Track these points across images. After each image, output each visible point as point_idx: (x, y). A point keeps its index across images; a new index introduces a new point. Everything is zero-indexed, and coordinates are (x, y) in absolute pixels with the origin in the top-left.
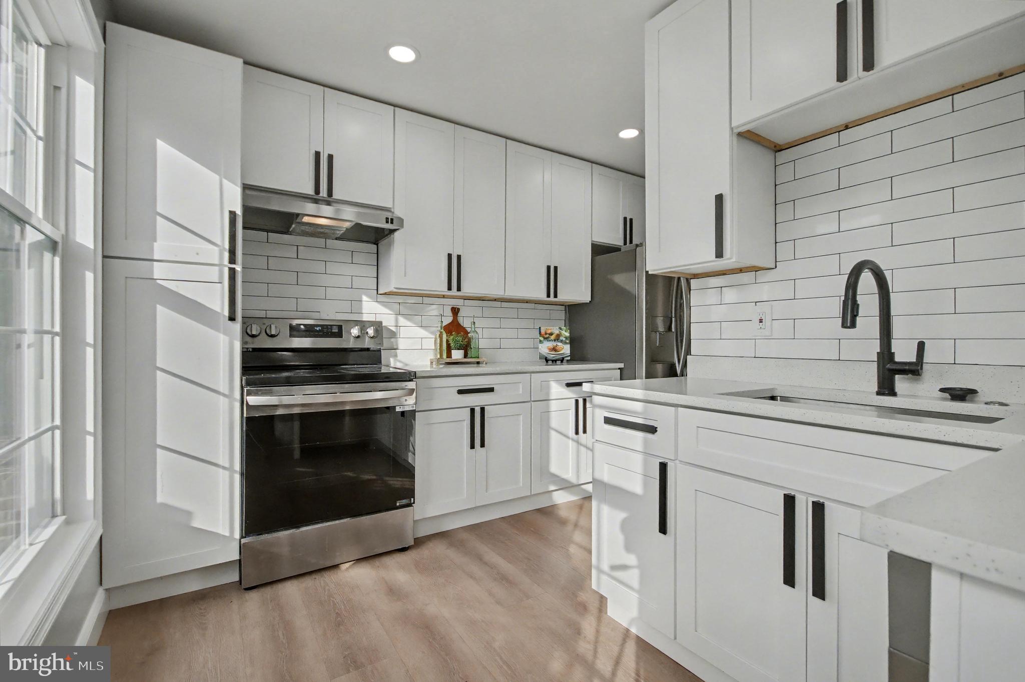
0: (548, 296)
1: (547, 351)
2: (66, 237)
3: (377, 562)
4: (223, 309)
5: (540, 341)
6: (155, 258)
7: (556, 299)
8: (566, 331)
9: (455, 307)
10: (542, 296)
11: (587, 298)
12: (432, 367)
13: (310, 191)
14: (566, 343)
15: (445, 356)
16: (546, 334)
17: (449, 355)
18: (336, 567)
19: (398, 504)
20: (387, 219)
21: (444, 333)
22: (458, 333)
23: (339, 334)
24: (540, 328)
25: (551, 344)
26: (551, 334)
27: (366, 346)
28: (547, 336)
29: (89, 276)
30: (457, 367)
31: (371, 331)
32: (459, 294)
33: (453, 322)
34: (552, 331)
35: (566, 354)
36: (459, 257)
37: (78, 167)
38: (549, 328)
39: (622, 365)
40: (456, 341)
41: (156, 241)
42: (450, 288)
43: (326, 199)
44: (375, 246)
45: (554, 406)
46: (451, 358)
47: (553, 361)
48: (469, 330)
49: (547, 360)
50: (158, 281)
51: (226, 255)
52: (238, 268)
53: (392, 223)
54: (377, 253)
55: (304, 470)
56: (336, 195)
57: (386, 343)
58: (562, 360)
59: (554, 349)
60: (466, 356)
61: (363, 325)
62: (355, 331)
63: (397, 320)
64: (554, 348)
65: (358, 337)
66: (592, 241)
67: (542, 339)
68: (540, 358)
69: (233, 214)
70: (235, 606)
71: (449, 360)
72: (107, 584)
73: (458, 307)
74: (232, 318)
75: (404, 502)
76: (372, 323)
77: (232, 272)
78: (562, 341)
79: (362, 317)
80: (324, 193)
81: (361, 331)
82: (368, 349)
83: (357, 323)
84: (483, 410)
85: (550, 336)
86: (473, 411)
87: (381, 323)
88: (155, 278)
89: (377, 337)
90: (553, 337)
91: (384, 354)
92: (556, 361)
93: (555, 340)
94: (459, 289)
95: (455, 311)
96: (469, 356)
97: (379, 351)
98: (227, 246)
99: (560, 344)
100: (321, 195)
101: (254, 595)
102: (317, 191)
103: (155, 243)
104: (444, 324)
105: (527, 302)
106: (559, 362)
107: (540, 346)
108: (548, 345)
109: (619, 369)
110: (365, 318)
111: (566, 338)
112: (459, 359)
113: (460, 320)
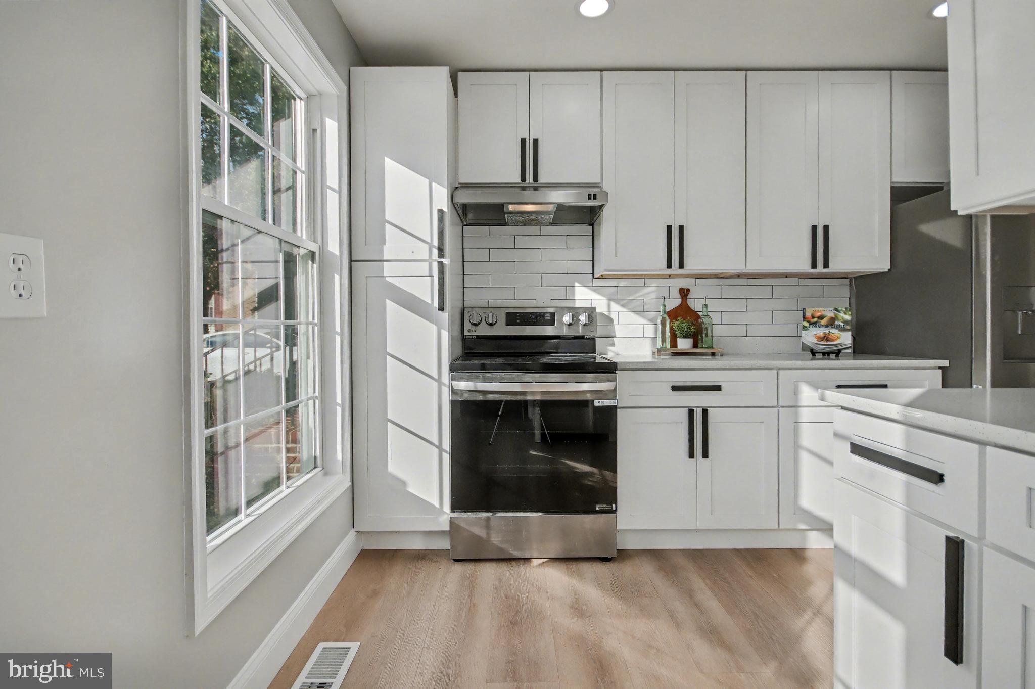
0: (814, 266)
1: (815, 341)
2: (323, 248)
3: (574, 566)
4: (432, 300)
5: (804, 327)
6: (385, 258)
7: (826, 270)
8: (845, 313)
9: (684, 287)
10: (806, 267)
11: (884, 265)
12: (654, 358)
13: (517, 179)
14: (844, 330)
15: (668, 345)
16: (813, 317)
17: (674, 344)
18: (527, 560)
19: (597, 509)
20: (590, 195)
21: (667, 318)
22: (684, 318)
23: (552, 322)
24: (804, 310)
25: (820, 332)
26: (821, 318)
27: (580, 334)
28: (815, 320)
29: (337, 278)
30: (684, 359)
31: (583, 318)
32: (681, 272)
33: (680, 305)
34: (824, 313)
35: (847, 345)
36: (681, 228)
37: (328, 190)
38: (817, 309)
39: (945, 363)
40: (681, 329)
41: (385, 245)
42: (669, 266)
43: (533, 185)
44: (591, 227)
45: (805, 414)
46: (677, 347)
47: (824, 354)
48: (700, 314)
49: (813, 353)
50: (387, 279)
51: (435, 252)
52: (446, 261)
53: (595, 199)
54: (593, 235)
55: (538, 454)
56: (542, 179)
57: (600, 330)
58: (838, 353)
59: (826, 338)
60: (695, 346)
61: (575, 312)
62: (567, 319)
63: (609, 306)
64: (825, 336)
65: (570, 324)
66: (892, 183)
67: (806, 324)
68: (803, 350)
69: (441, 212)
70: (441, 573)
71: (674, 350)
72: (359, 528)
73: (687, 287)
74: (441, 309)
75: (605, 507)
76: (586, 309)
77: (441, 266)
78: (837, 327)
79: (574, 303)
80: (530, 179)
81: (573, 318)
82: (582, 337)
83: (570, 309)
84: (705, 412)
85: (820, 321)
86: (691, 412)
87: (595, 308)
88: (385, 275)
89: (589, 324)
90: (823, 322)
91: (599, 343)
92: (828, 354)
93: (827, 326)
94: (681, 266)
95: (684, 293)
96: (700, 346)
97: (594, 339)
98: (436, 243)
99: (835, 332)
100: (528, 181)
101: (458, 568)
102: (524, 179)
103: (384, 246)
104: (668, 309)
105: (786, 277)
106: (833, 356)
107: (804, 333)
108: (815, 333)
109: (940, 368)
110: (578, 304)
111: (846, 322)
112: (688, 349)
113: (691, 303)
